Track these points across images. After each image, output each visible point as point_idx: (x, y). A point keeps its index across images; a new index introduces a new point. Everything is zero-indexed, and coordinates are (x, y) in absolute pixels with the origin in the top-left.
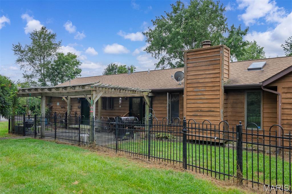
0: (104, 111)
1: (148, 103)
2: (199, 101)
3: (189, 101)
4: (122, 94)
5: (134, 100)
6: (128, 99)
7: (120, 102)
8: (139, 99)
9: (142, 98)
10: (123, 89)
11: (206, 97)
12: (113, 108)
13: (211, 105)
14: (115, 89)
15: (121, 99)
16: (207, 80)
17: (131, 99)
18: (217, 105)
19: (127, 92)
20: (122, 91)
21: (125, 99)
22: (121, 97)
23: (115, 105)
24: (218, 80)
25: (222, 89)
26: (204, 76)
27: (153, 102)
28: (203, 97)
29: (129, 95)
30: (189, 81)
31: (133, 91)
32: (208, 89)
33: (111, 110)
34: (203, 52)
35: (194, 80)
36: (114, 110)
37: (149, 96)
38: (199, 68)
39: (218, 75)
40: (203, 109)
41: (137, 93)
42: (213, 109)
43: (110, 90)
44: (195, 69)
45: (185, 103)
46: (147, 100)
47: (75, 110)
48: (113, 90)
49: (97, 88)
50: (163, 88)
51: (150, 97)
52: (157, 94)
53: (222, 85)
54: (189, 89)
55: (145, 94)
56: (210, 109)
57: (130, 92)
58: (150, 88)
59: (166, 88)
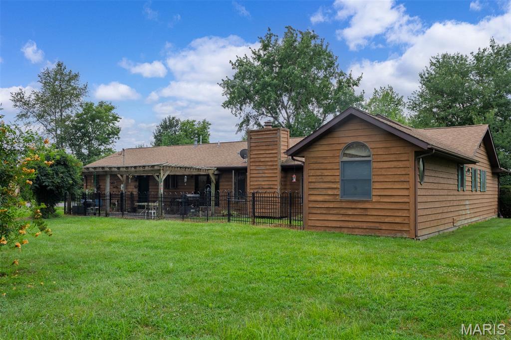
0: (167, 190)
1: (215, 182)
2: (260, 179)
3: (252, 179)
4: (187, 172)
5: (200, 178)
6: (194, 178)
7: (186, 180)
8: (205, 178)
9: (208, 176)
10: (188, 168)
11: (266, 175)
12: (177, 187)
13: (270, 183)
14: (181, 168)
15: (186, 177)
16: (267, 159)
17: (197, 177)
18: (275, 183)
19: (192, 170)
20: (187, 169)
21: (190, 177)
22: (186, 175)
23: (179, 184)
24: (276, 159)
25: (279, 168)
26: (265, 155)
27: (221, 180)
28: (264, 175)
29: (195, 173)
30: (252, 160)
31: (198, 169)
32: (268, 167)
33: (175, 189)
34: (263, 133)
35: (257, 159)
36: (178, 189)
37: (215, 173)
38: (261, 148)
39: (276, 155)
40: (264, 186)
41: (202, 171)
42: (272, 186)
43: (176, 169)
44: (257, 148)
45: (248, 181)
46: (213, 178)
47: (130, 190)
48: (179, 168)
49: (165, 168)
50: (228, 166)
51: (216, 175)
52: (223, 172)
53: (279, 164)
54: (252, 168)
55: (211, 173)
56: (269, 186)
57: (195, 170)
58: (216, 166)
59: (232, 166)
